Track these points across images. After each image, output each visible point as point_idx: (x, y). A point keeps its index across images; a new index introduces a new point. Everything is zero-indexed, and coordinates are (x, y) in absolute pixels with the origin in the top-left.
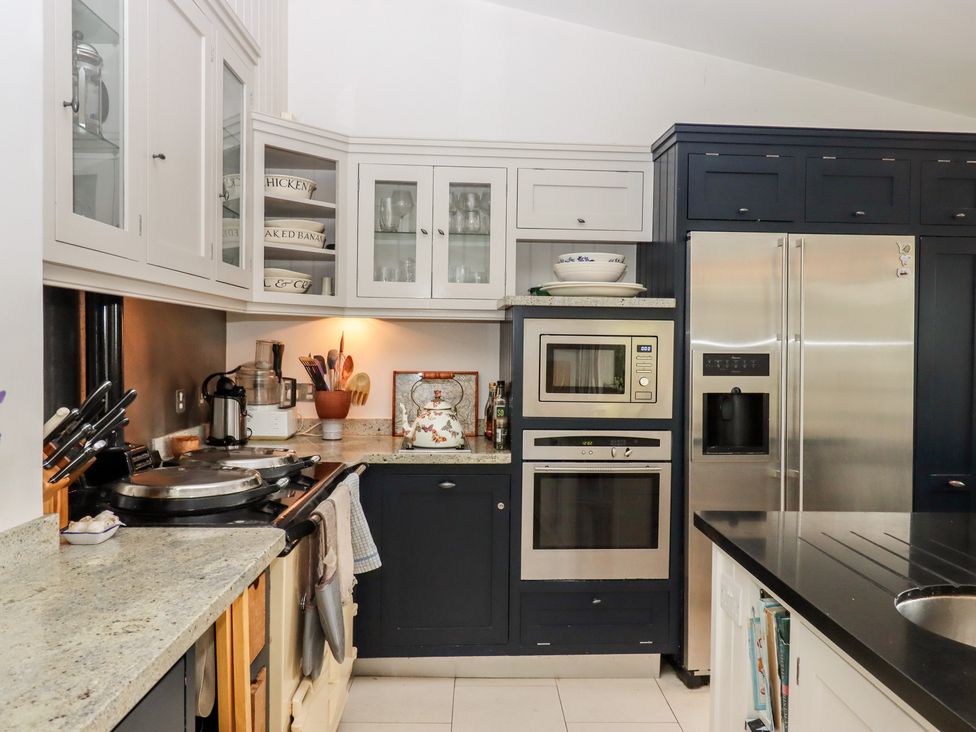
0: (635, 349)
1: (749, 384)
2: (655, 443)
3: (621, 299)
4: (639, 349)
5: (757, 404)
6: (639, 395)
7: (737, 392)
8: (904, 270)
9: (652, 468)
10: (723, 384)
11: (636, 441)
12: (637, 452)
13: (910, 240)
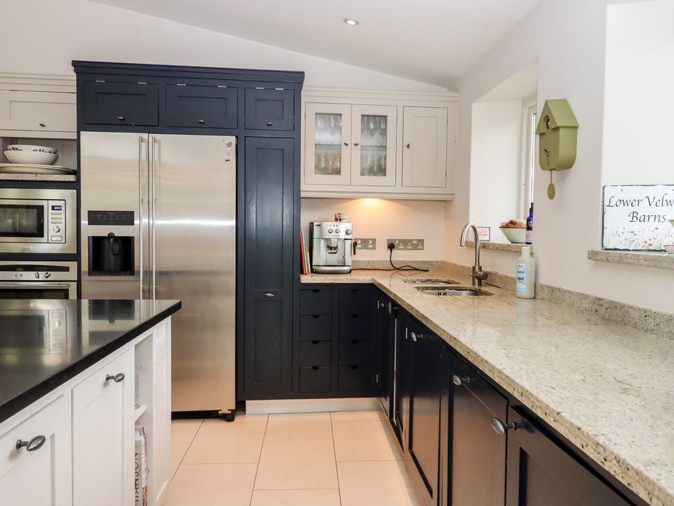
0: (50, 208)
1: (120, 231)
2: (66, 269)
3: (35, 175)
4: (53, 208)
5: (127, 244)
6: (54, 238)
7: (111, 236)
8: (228, 158)
9: (63, 285)
10: (102, 231)
11: (53, 268)
12: (54, 275)
13: (233, 139)
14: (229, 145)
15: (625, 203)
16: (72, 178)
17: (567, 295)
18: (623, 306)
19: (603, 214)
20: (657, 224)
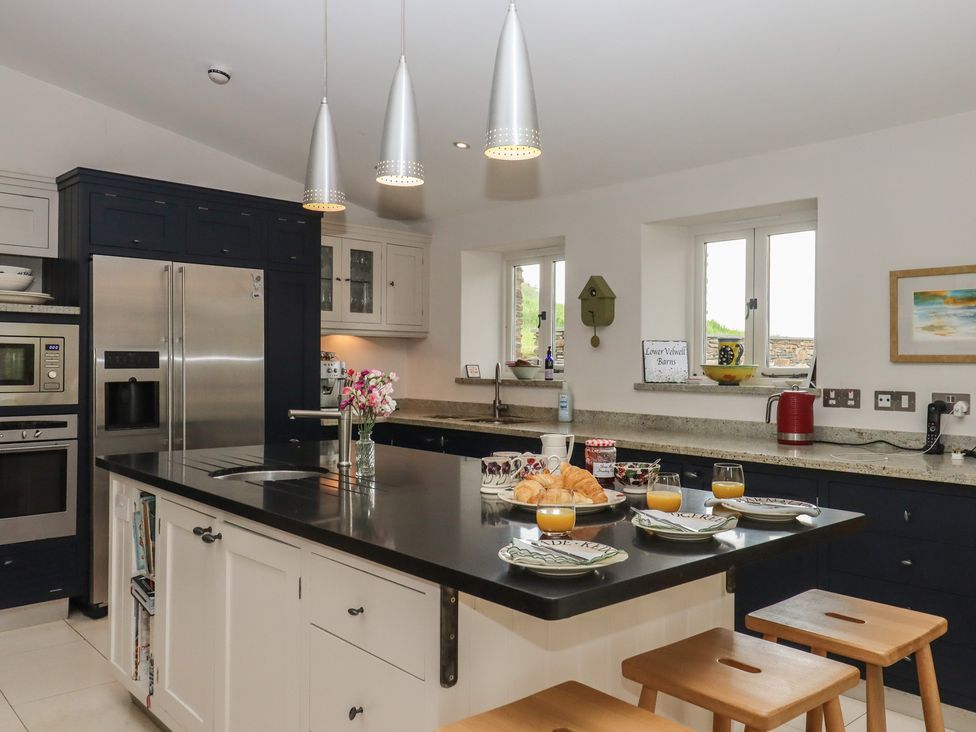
0: (43, 348)
1: (142, 375)
2: (64, 424)
3: (28, 305)
4: (47, 347)
5: (150, 390)
6: (47, 386)
7: (133, 380)
8: (255, 293)
9: (60, 445)
10: (122, 375)
11: (45, 424)
12: (45, 433)
13: (261, 273)
14: (258, 279)
15: (654, 352)
16: (75, 310)
17: (612, 416)
18: (667, 417)
19: (644, 360)
20: (671, 366)
